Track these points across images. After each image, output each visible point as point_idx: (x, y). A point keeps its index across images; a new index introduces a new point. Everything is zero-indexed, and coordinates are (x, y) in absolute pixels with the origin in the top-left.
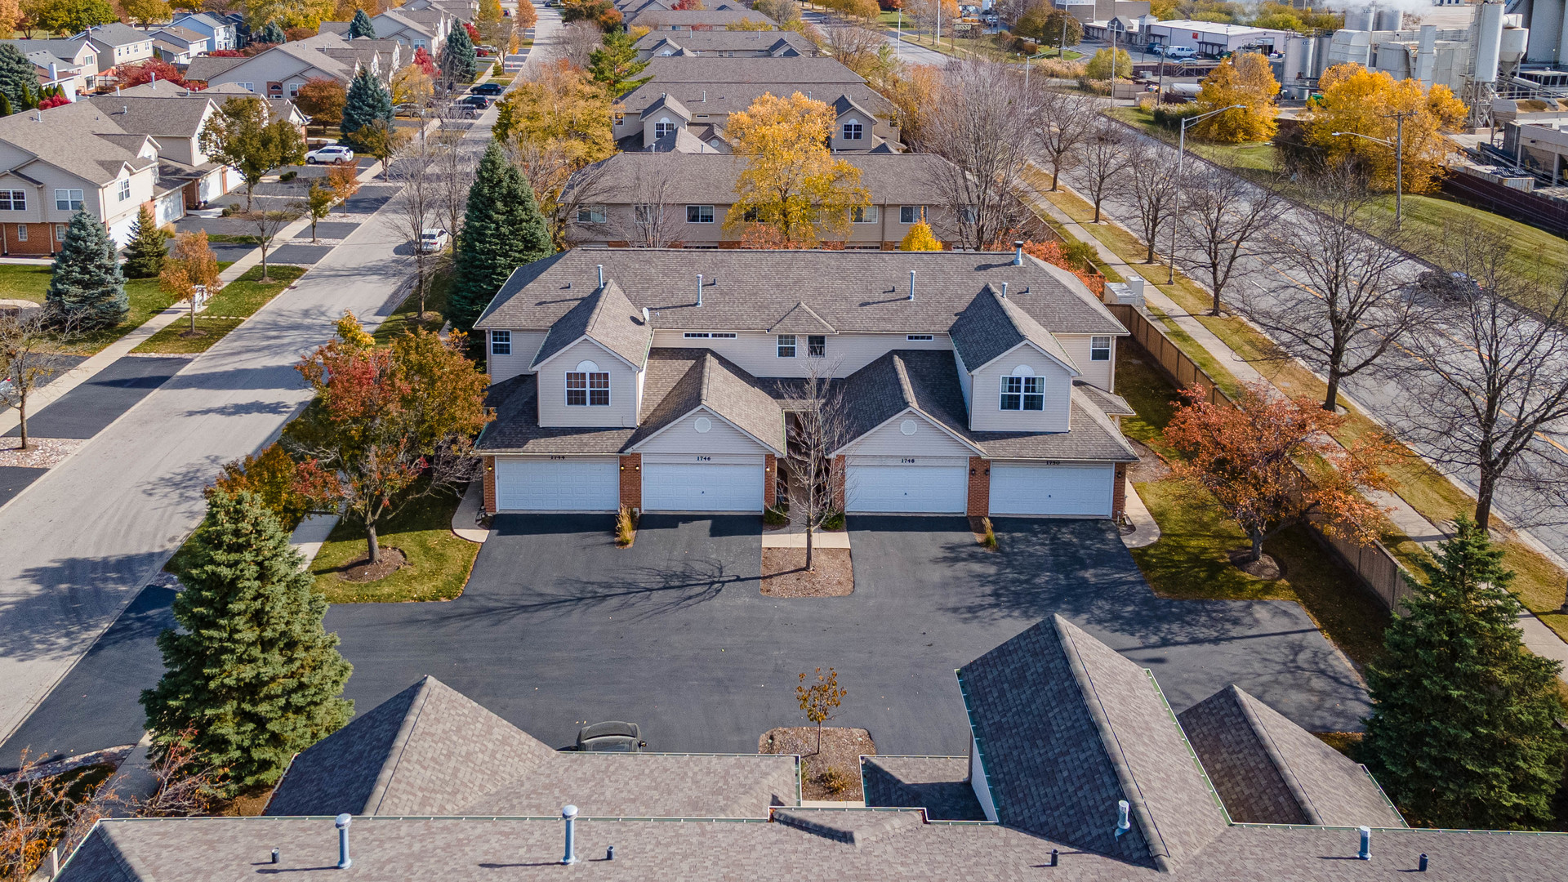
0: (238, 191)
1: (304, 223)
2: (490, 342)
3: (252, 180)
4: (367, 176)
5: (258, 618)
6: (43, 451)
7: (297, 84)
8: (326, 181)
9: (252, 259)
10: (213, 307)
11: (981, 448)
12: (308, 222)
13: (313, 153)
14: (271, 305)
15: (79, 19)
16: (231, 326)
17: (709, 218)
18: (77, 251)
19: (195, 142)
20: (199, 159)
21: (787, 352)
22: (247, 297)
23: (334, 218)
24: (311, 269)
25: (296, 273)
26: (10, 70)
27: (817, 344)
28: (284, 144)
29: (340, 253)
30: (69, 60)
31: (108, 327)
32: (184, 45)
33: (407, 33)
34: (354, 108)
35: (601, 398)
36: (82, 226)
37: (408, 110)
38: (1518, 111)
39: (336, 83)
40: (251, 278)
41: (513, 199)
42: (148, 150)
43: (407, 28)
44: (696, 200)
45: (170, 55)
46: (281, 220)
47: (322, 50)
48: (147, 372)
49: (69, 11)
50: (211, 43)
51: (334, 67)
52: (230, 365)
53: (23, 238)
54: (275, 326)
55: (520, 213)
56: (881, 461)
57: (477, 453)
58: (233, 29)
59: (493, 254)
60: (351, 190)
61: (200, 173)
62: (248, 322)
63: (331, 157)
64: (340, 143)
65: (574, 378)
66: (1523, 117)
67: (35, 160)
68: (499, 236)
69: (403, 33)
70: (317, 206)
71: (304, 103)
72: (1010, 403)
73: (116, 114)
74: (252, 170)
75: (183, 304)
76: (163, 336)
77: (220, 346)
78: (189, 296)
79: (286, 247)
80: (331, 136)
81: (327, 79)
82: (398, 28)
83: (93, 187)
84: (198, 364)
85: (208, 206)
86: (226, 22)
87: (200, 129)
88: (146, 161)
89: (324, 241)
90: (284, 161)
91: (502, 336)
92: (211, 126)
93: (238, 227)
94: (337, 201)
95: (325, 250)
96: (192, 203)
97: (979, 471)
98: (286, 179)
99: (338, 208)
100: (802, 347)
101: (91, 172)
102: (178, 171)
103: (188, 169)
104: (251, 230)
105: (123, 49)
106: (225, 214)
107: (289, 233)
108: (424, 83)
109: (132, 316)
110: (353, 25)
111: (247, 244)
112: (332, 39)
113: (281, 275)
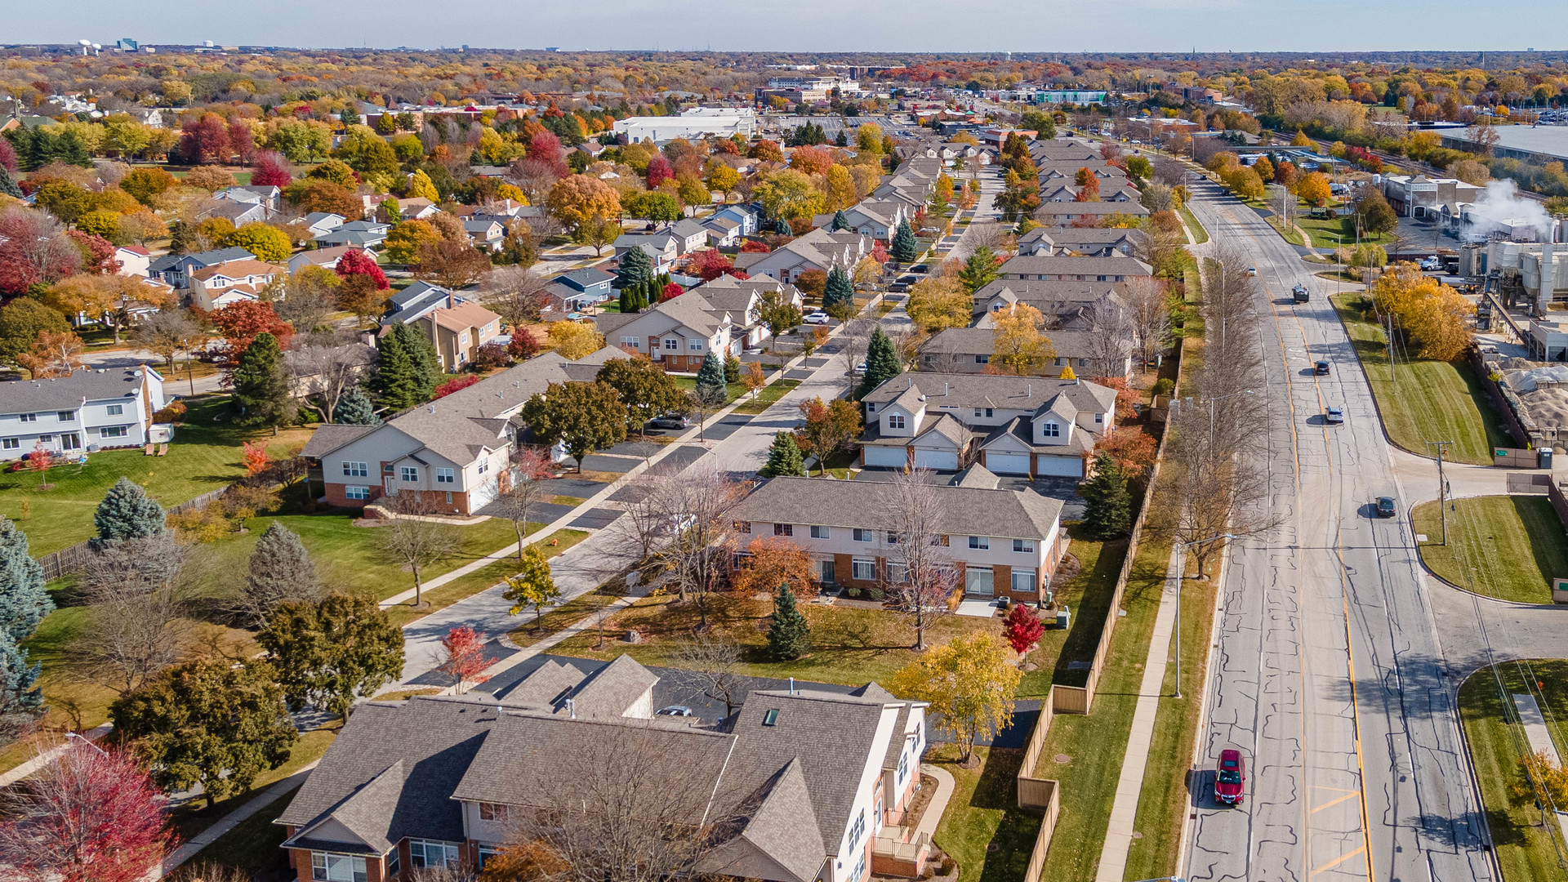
0: (767, 340)
1: (802, 358)
2: (868, 407)
3: (775, 335)
4: (836, 333)
5: (789, 465)
6: (708, 443)
7: (798, 271)
8: (812, 335)
9: (777, 376)
10: (761, 396)
11: (1034, 449)
12: (803, 358)
13: (806, 317)
14: (786, 397)
15: (656, 210)
16: (770, 404)
17: (986, 362)
18: (708, 368)
19: (747, 313)
20: (749, 322)
21: (978, 415)
22: (776, 393)
23: (816, 356)
24: (804, 381)
25: (796, 383)
26: (639, 262)
27: (989, 412)
28: (792, 316)
29: (819, 374)
30: (662, 249)
31: (721, 403)
32: (725, 232)
33: (872, 224)
34: (830, 289)
35: (901, 426)
36: (710, 358)
37: (865, 286)
38: (1548, 310)
39: (821, 270)
40: (777, 384)
41: (886, 350)
42: (727, 319)
43: (872, 220)
44: (980, 353)
45: (717, 240)
46: (791, 356)
47: (813, 244)
48: (738, 420)
49: (650, 205)
50: (741, 229)
51: (818, 258)
52: (770, 419)
53: (675, 362)
54: (789, 405)
55: (888, 356)
56: (998, 452)
57: (858, 442)
58: (755, 216)
59: (877, 374)
60: (825, 341)
61: (750, 330)
62: (776, 404)
63: (816, 320)
64: (822, 311)
65: (893, 418)
66: (1551, 314)
67: (681, 325)
68: (880, 366)
69: (869, 222)
70: (807, 349)
71: (803, 285)
72: (1047, 433)
73: (708, 298)
74: (775, 329)
75: (749, 394)
76: (742, 407)
77: (765, 412)
78: (752, 390)
79: (792, 371)
80: (817, 304)
81: (816, 269)
82: (864, 220)
83: (707, 338)
84: (757, 418)
85: (754, 347)
86: (750, 211)
87: (750, 306)
88: (726, 325)
89: (811, 368)
90: (792, 324)
91: (872, 404)
92: (756, 306)
93: (770, 360)
94: (818, 347)
95: (811, 373)
96: (746, 346)
97: (1034, 458)
98: (792, 333)
99: (818, 351)
100: (984, 413)
101: (705, 331)
102: (739, 329)
103: (743, 328)
104: (776, 361)
105: (690, 238)
106: (762, 352)
107: (794, 363)
108: (875, 268)
109: (728, 399)
110: (835, 220)
111: (775, 368)
112: (820, 235)
113: (790, 383)
